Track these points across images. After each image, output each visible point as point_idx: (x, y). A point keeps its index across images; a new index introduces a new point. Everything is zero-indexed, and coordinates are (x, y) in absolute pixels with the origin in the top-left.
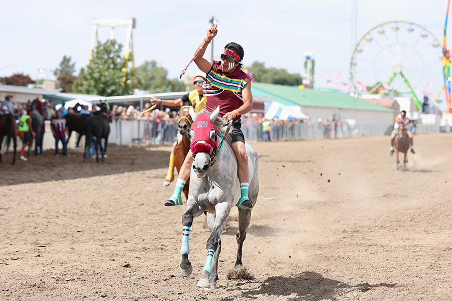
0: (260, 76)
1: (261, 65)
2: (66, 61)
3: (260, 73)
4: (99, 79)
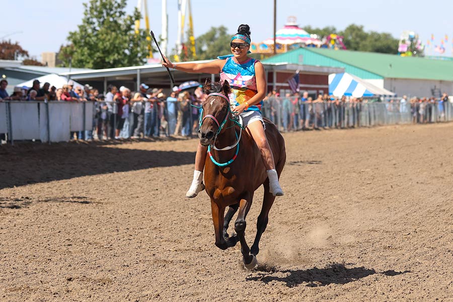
0: (357, 43)
1: (359, 29)
3: (358, 40)
4: (96, 44)
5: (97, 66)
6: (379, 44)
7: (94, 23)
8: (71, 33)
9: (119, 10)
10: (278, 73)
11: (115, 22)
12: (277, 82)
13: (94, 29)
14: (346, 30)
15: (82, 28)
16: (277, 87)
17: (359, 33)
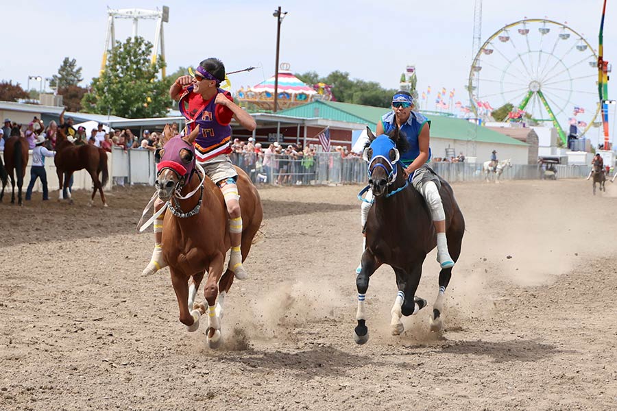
0: (341, 92)
1: (344, 77)
2: (67, 65)
3: (342, 88)
4: (120, 92)
5: (121, 114)
6: (366, 94)
7: (118, 70)
8: (94, 79)
9: (143, 57)
10: (308, 127)
11: (139, 69)
12: (307, 137)
13: (118, 76)
14: (328, 78)
15: (105, 75)
16: (307, 141)
17: (343, 81)
